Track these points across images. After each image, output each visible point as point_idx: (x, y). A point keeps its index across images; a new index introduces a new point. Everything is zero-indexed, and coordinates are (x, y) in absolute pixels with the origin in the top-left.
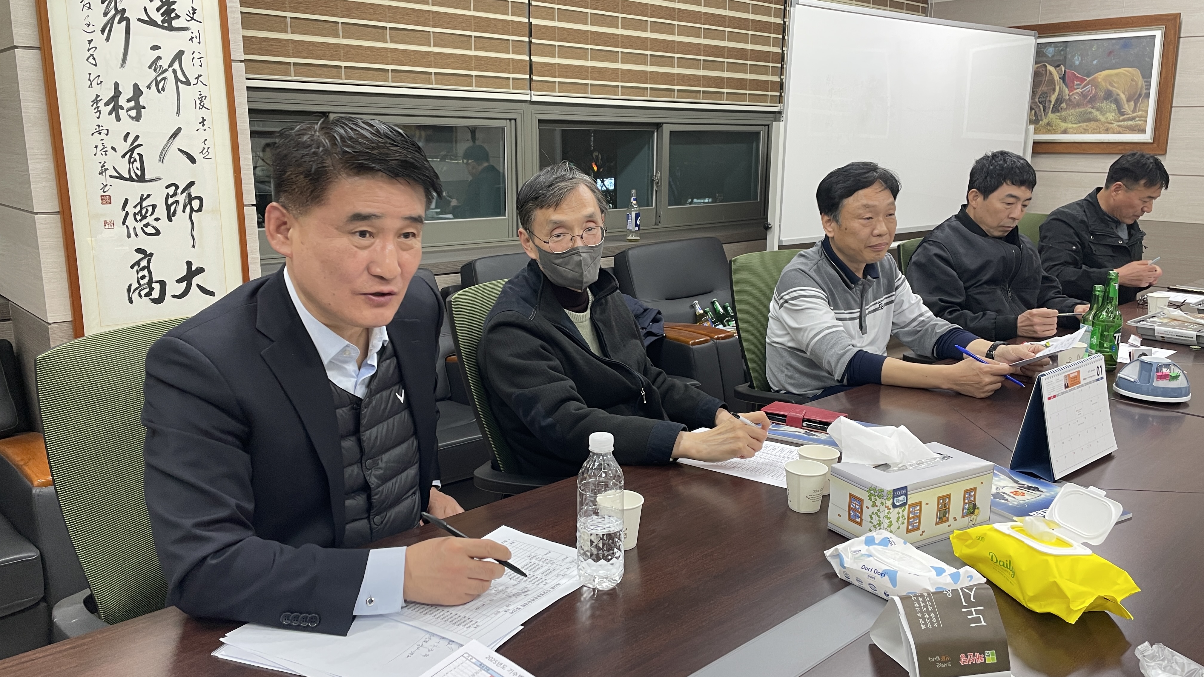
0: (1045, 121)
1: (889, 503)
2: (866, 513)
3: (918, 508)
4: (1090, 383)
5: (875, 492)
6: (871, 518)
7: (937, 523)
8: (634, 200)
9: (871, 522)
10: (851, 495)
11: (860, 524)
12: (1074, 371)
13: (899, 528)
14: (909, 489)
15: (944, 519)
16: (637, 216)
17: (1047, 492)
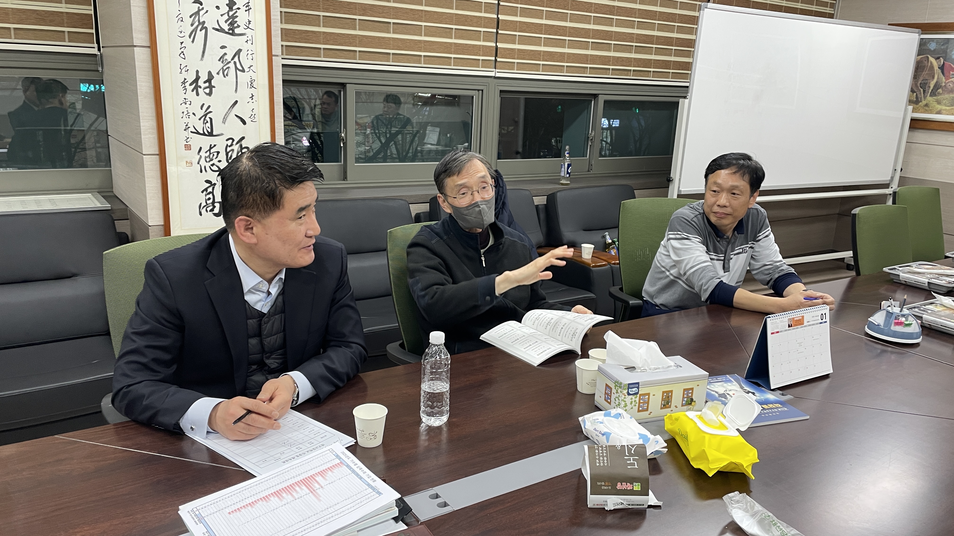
0: (924, 102)
1: (625, 392)
2: (613, 397)
3: (647, 397)
4: (813, 325)
5: (618, 384)
6: (615, 400)
7: (661, 408)
8: (567, 153)
9: (615, 403)
10: (606, 384)
11: (610, 403)
12: (799, 316)
13: (632, 408)
15: (667, 406)
16: (569, 166)
17: (759, 396)
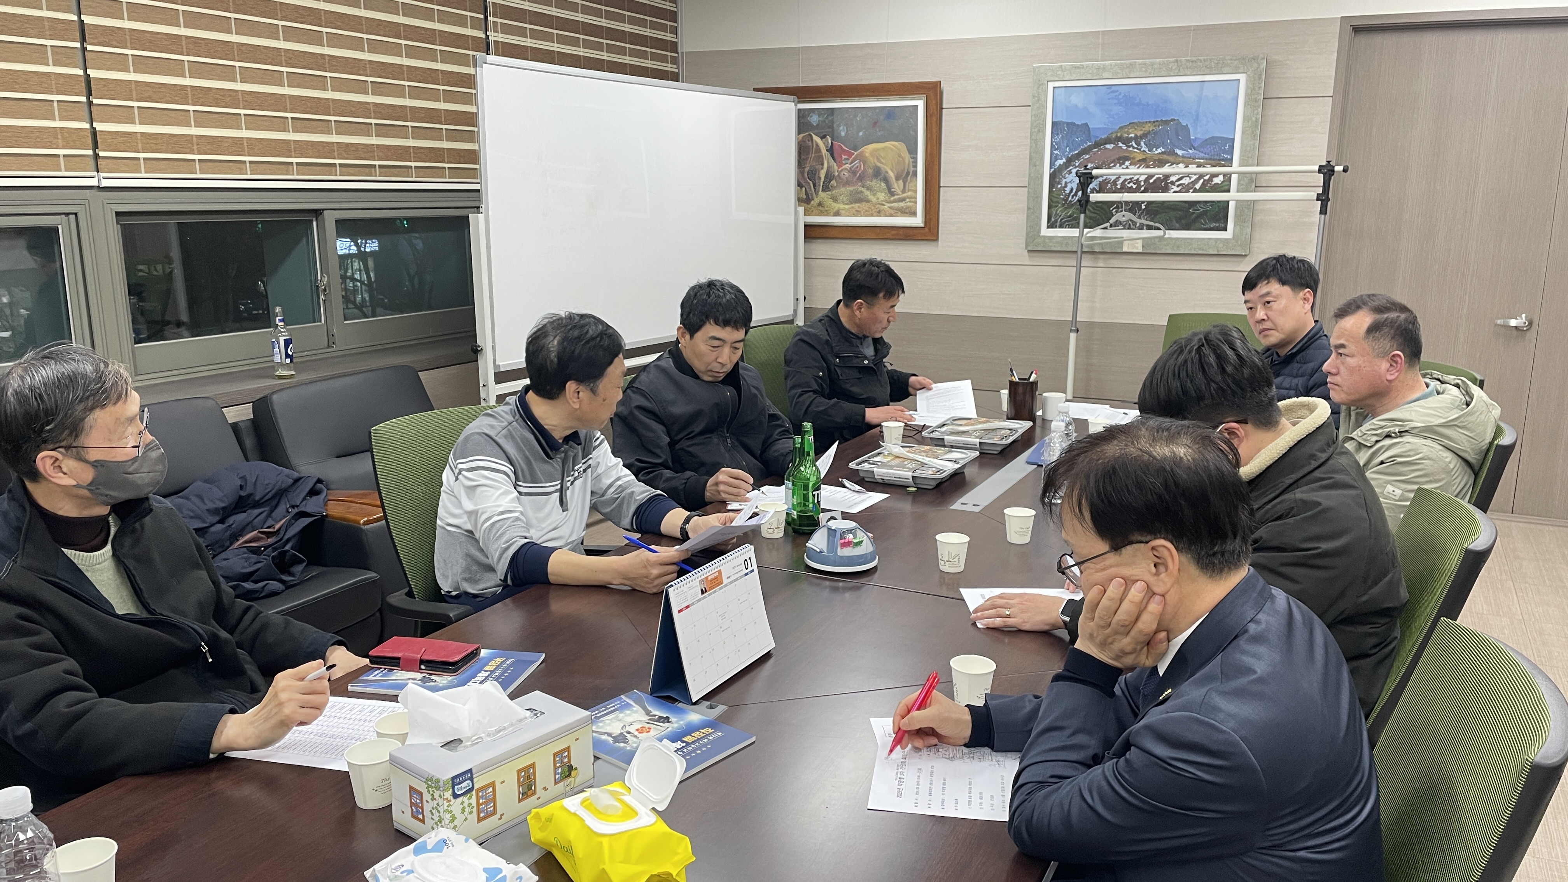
1: (448, 794)
2: (427, 808)
3: (491, 789)
4: (736, 580)
5: (433, 783)
6: (432, 814)
7: (520, 801)
8: (280, 321)
9: (432, 819)
10: (411, 788)
11: (422, 821)
12: (713, 571)
13: (466, 819)
14: (474, 771)
15: (529, 793)
16: (287, 343)
17: (676, 722)
